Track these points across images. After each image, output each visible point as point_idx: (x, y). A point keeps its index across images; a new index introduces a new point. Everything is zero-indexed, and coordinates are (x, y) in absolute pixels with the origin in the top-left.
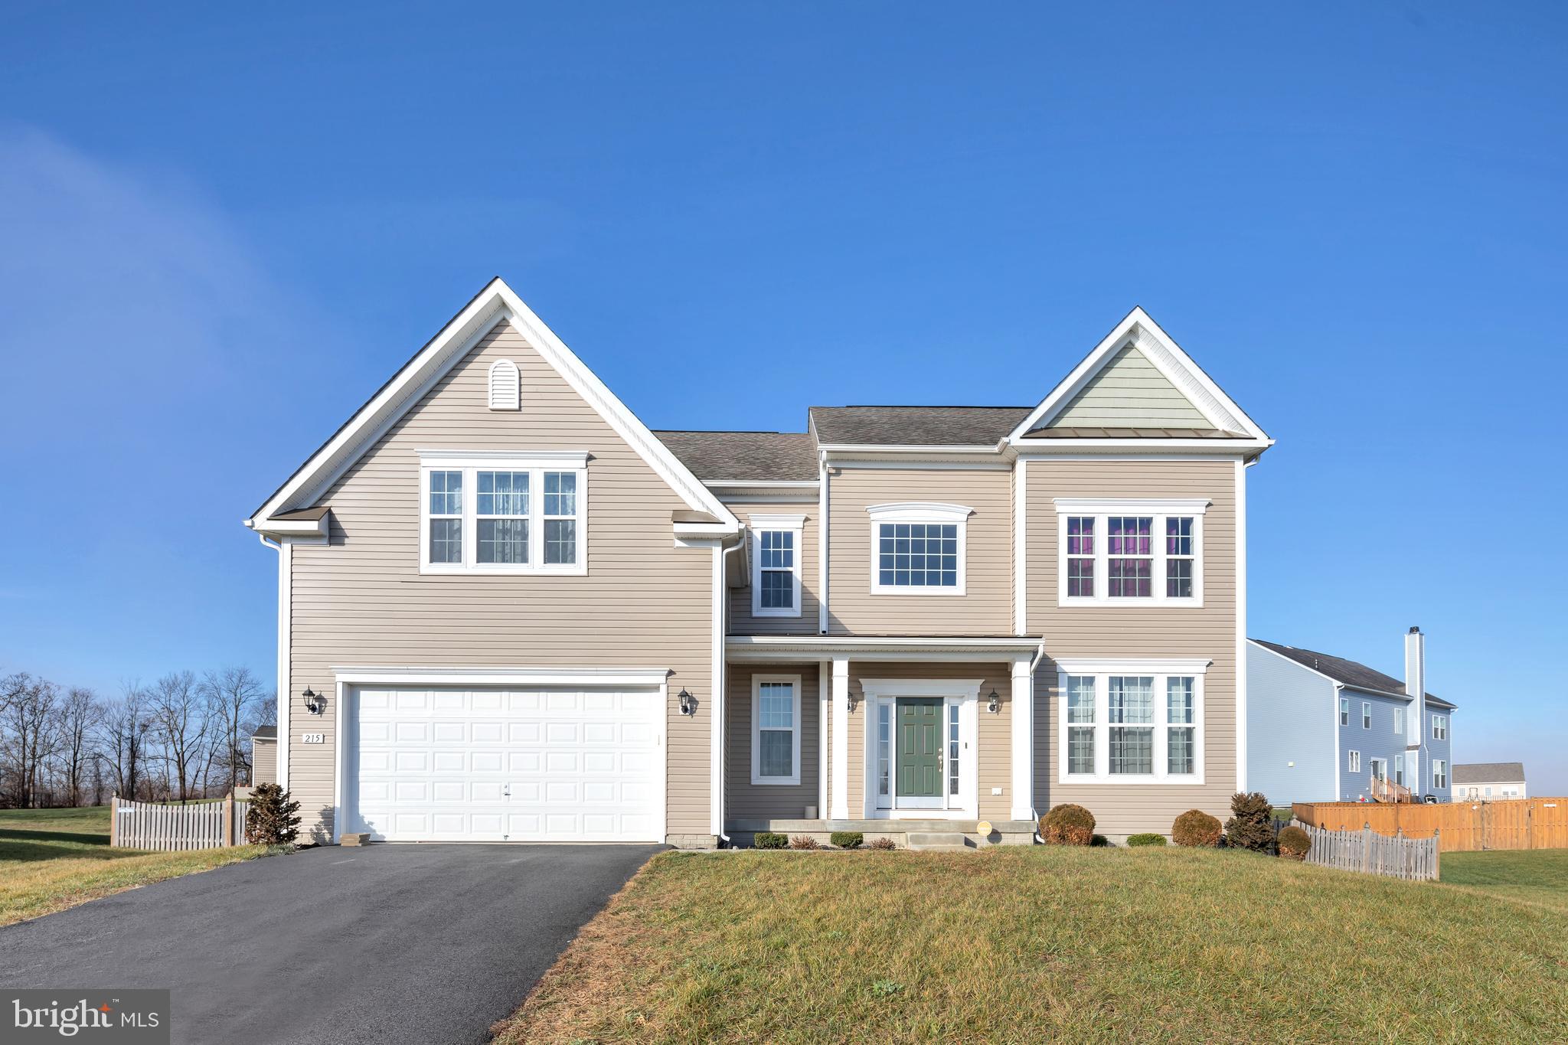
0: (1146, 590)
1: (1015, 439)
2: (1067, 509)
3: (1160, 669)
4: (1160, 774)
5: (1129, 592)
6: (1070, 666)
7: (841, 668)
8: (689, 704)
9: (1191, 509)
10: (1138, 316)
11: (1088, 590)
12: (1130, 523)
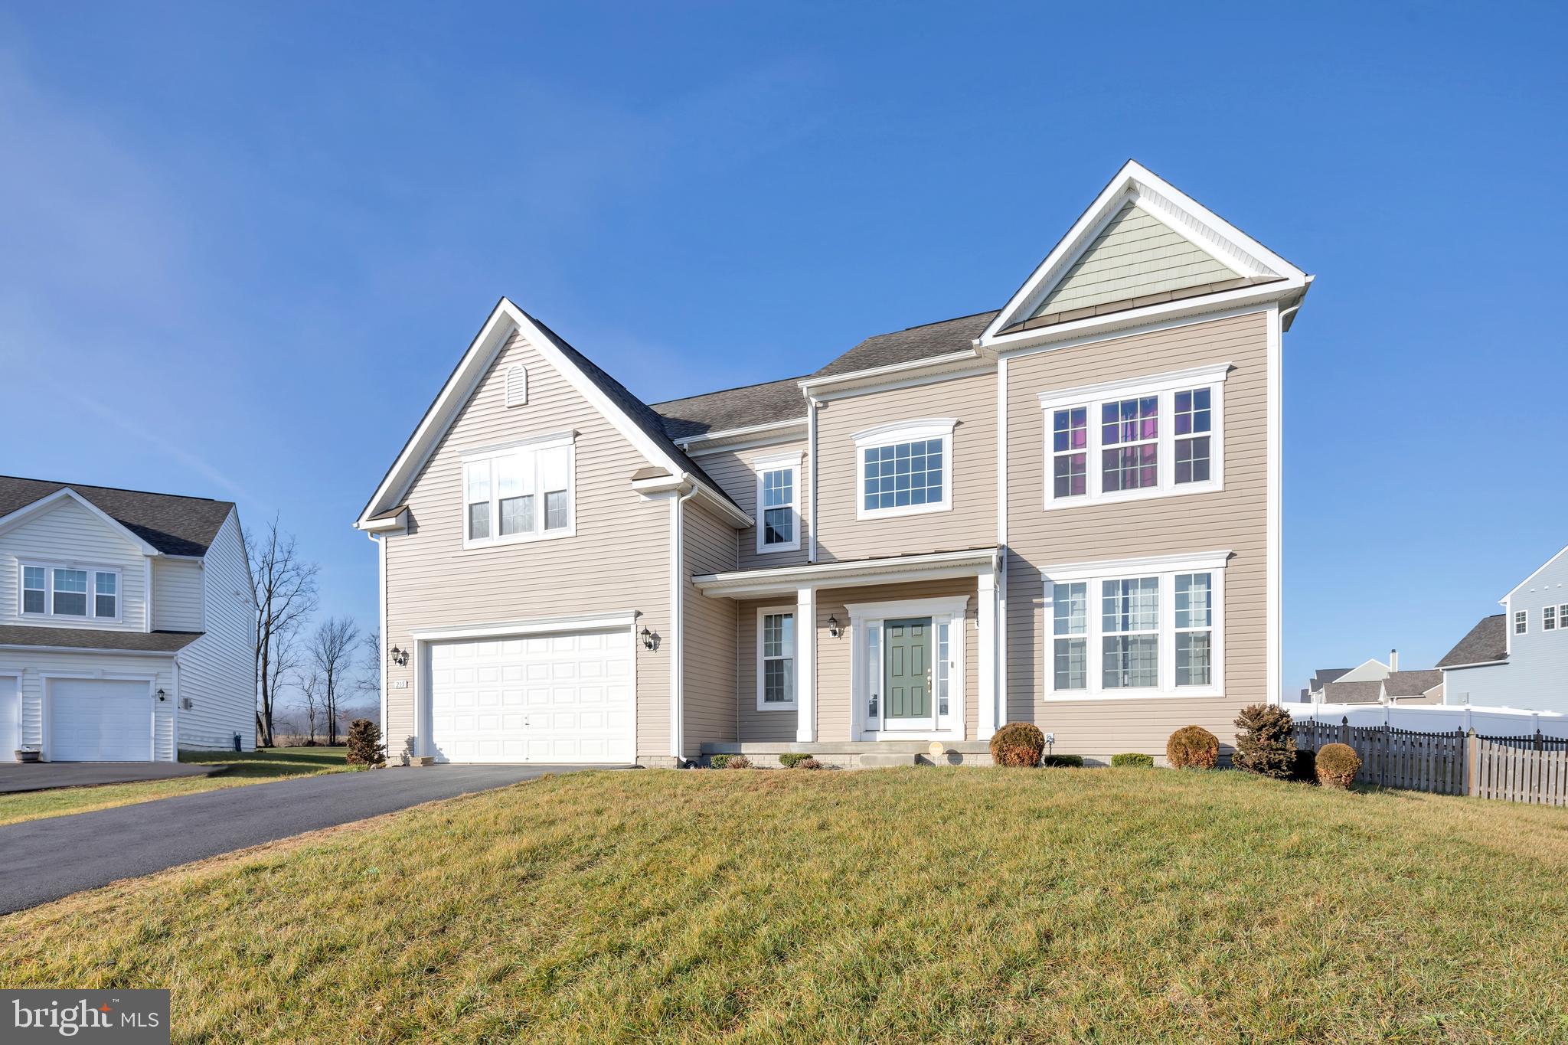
0: (1150, 479)
1: (988, 339)
2: (1052, 403)
3: (1167, 569)
4: (1167, 685)
5: (1130, 482)
6: (1056, 574)
7: (806, 598)
8: (652, 642)
9: (1210, 378)
10: (1133, 171)
11: (1080, 488)
12: (1129, 407)
